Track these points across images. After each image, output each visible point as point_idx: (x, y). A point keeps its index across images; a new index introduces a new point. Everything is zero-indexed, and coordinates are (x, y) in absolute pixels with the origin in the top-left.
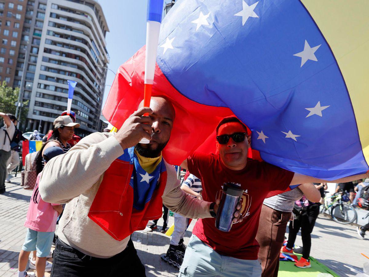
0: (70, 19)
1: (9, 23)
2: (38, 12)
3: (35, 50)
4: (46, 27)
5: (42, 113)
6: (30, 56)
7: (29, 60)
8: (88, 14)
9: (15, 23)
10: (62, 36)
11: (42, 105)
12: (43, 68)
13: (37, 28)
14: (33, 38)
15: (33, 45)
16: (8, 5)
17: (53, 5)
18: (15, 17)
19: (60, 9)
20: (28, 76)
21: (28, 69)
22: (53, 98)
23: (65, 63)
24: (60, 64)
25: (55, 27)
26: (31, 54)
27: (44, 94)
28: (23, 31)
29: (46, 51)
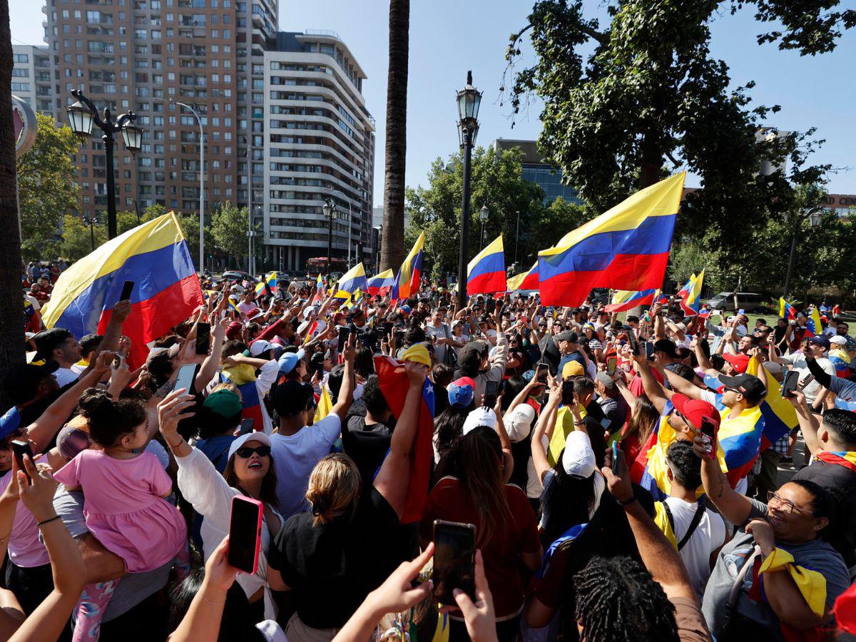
0: (300, 81)
1: (216, 107)
2: (253, 79)
3: (258, 140)
4: (268, 102)
5: (282, 235)
6: (253, 150)
7: (253, 158)
8: (325, 66)
9: (225, 104)
10: (293, 110)
11: (281, 222)
12: (273, 166)
13: (256, 105)
14: (253, 122)
15: (254, 133)
16: (211, 78)
17: (273, 64)
18: (223, 96)
19: (283, 67)
20: (255, 182)
21: (253, 171)
22: (293, 209)
23: (304, 153)
24: (297, 156)
25: (281, 98)
26: (254, 147)
27: (281, 206)
28: (238, 114)
29: (275, 138)
